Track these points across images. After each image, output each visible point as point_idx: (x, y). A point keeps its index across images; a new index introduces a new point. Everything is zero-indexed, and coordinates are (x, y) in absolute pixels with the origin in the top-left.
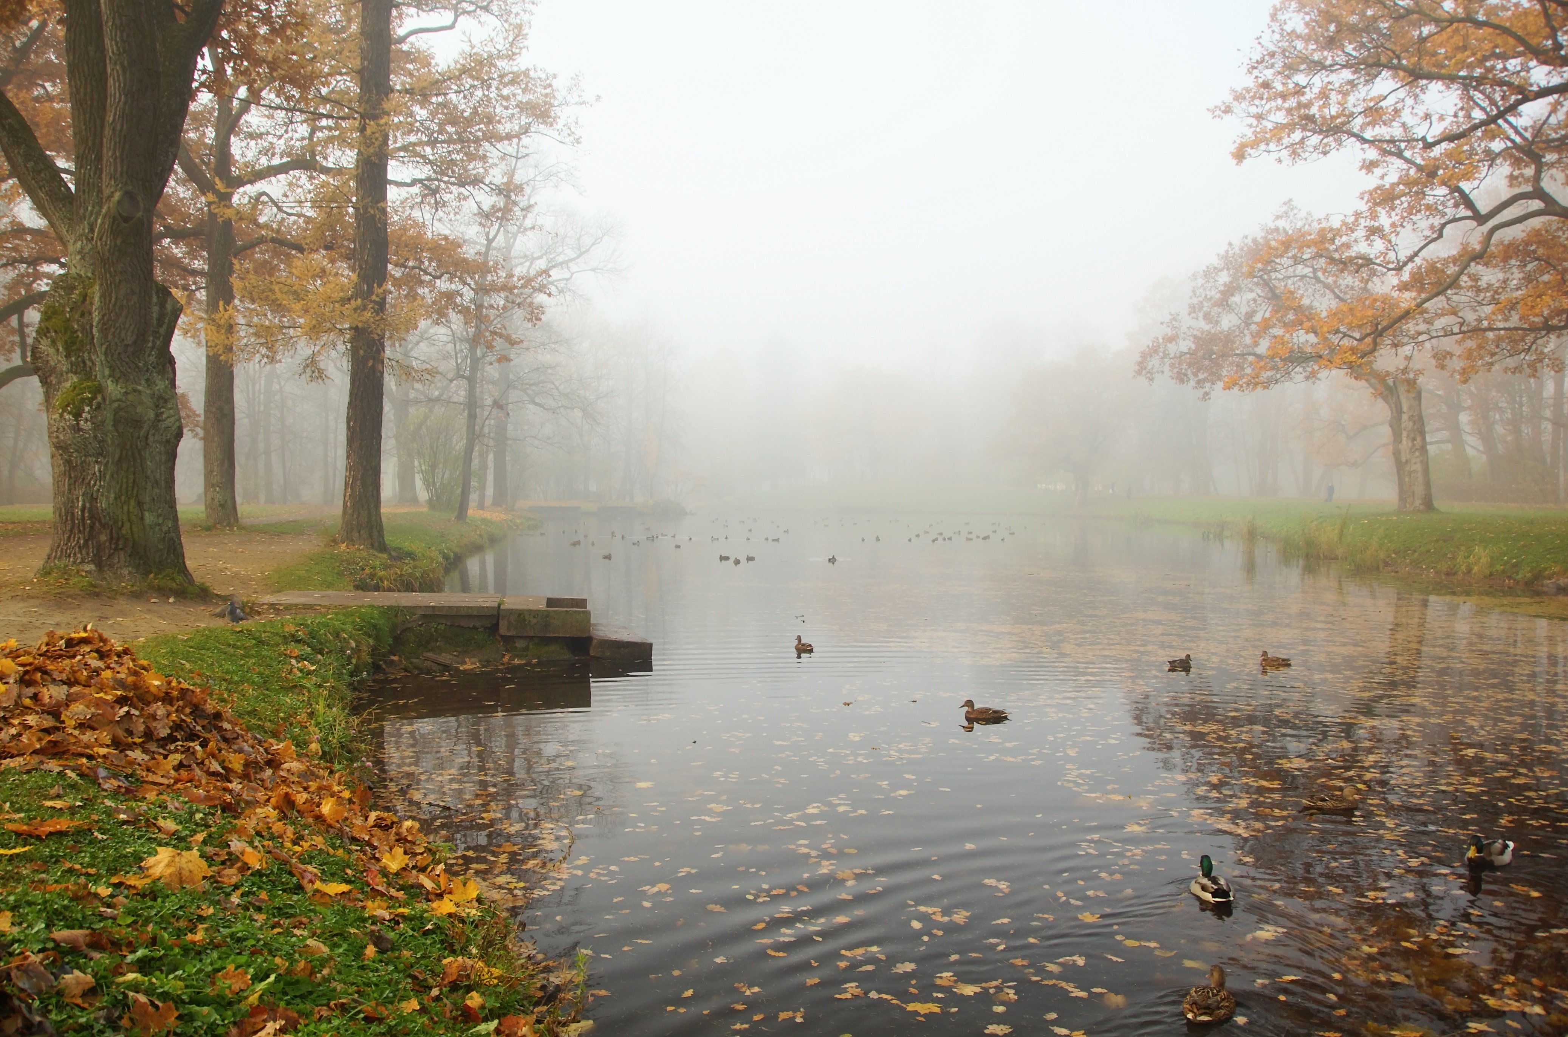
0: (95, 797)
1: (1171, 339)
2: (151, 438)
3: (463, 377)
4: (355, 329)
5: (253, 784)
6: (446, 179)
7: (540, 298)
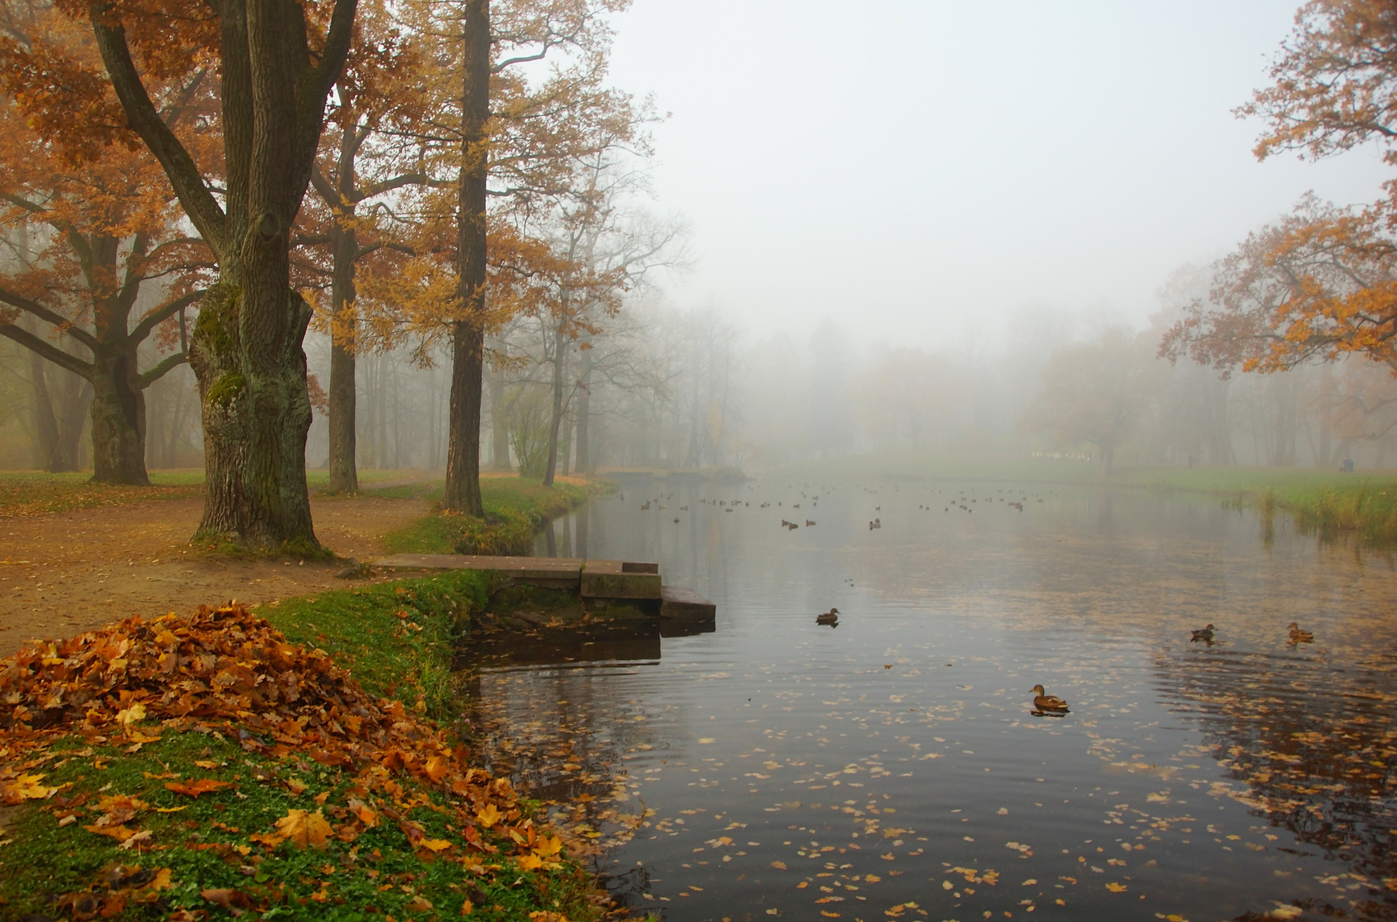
0: (238, 757)
1: (1193, 323)
2: (285, 424)
3: (550, 360)
4: (458, 323)
5: (369, 744)
6: (536, 189)
7: (617, 291)
